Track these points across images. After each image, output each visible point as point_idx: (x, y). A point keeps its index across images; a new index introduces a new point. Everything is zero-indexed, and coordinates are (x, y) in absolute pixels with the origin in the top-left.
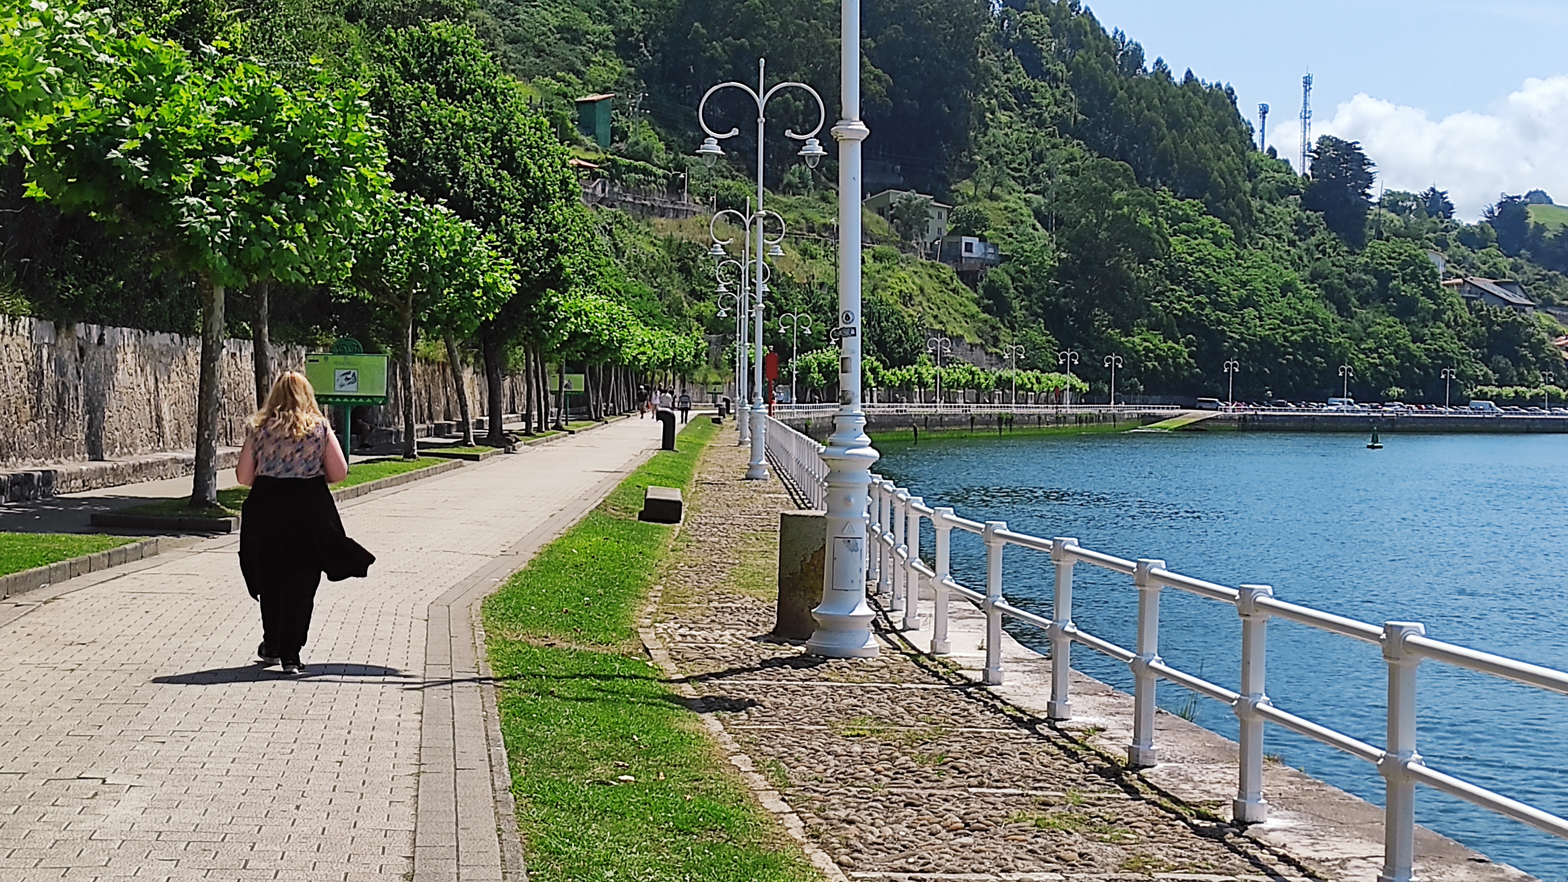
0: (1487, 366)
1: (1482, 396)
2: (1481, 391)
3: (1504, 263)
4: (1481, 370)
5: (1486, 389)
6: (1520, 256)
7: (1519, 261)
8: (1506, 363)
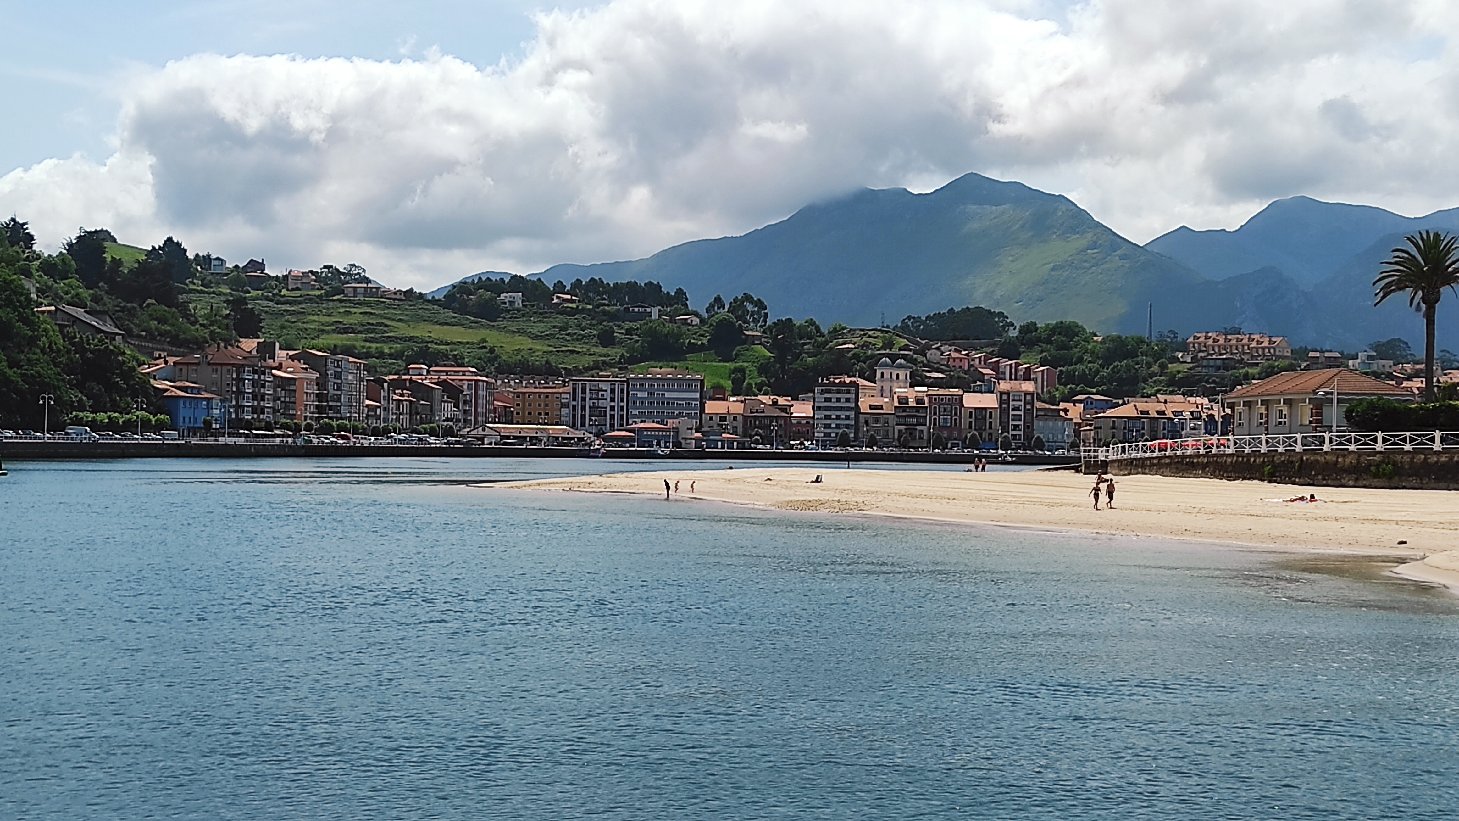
0: (82, 393)
1: (78, 422)
2: (76, 416)
3: (86, 294)
4: (75, 396)
5: (81, 414)
6: (99, 288)
7: (99, 293)
8: (100, 390)
